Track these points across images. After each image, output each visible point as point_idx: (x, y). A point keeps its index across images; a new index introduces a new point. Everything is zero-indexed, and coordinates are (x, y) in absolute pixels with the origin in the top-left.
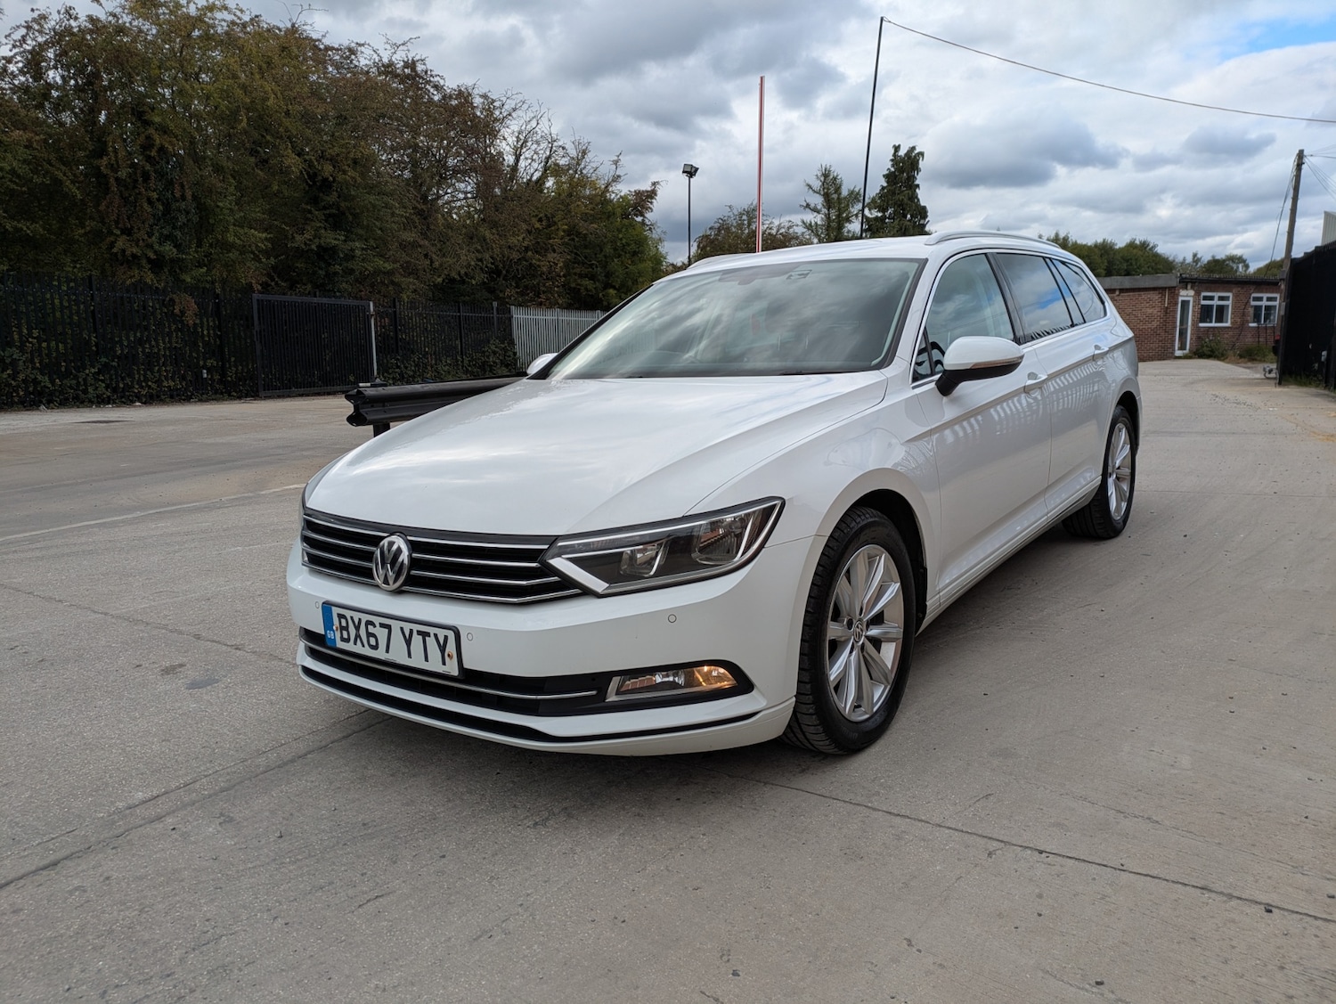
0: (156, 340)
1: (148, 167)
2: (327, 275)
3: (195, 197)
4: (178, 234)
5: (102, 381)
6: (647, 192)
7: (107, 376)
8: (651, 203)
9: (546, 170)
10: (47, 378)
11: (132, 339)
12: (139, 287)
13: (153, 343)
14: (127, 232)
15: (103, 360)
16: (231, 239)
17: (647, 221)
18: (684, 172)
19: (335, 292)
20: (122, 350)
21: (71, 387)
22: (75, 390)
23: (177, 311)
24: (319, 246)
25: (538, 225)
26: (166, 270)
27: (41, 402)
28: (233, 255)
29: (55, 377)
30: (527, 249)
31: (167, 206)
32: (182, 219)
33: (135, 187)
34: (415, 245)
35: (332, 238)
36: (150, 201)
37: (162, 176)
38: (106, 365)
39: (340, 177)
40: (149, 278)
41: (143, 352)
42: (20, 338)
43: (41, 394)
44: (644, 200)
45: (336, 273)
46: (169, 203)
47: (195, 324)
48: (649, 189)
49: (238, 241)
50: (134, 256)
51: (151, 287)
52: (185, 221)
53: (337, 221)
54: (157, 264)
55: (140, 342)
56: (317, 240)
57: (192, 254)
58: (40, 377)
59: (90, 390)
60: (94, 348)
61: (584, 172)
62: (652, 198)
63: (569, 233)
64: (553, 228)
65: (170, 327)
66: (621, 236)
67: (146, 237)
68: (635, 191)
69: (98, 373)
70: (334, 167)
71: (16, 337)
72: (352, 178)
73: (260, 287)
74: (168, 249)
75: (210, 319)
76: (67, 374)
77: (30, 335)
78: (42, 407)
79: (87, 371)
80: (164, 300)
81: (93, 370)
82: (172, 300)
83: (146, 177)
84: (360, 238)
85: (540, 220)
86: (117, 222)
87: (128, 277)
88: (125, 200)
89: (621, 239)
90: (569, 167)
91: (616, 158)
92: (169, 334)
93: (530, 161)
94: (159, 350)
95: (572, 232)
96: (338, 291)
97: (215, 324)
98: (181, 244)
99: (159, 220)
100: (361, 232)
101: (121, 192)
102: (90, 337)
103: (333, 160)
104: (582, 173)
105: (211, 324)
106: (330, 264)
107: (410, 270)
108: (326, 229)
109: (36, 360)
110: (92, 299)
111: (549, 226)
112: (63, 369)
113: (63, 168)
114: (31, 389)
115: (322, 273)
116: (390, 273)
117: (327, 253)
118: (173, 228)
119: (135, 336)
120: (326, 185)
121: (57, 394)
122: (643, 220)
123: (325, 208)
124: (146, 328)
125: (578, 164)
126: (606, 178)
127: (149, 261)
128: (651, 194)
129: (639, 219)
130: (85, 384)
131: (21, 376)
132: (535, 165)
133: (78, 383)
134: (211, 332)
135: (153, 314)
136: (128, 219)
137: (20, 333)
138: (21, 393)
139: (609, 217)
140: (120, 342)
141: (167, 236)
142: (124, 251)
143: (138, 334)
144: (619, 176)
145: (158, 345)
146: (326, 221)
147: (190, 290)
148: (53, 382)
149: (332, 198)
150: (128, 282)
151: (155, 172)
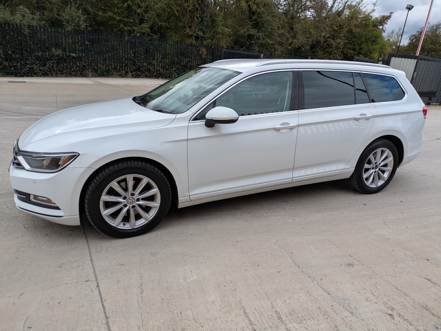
0: (193, 62)
1: (198, 6)
2: (250, 44)
3: (211, 17)
4: (204, 28)
5: (177, 72)
6: (387, 16)
7: (178, 71)
8: (387, 21)
9: (344, 7)
10: (162, 70)
11: (187, 60)
12: (191, 45)
13: (192, 62)
14: (190, 27)
15: (178, 66)
16: (219, 30)
17: (384, 28)
18: (407, 8)
19: (251, 50)
20: (184, 64)
21: (168, 73)
22: (169, 74)
23: (200, 53)
24: (248, 34)
25: (336, 28)
26: (199, 40)
27: (160, 77)
28: (219, 36)
29: (165, 70)
30: (329, 37)
31: (202, 20)
32: (206, 23)
33: (194, 13)
34: (283, 34)
35: (253, 32)
36: (197, 18)
37: (202, 9)
38: (178, 68)
39: (258, 10)
40: (194, 42)
41: (189, 65)
42: (157, 58)
43: (160, 74)
44: (384, 19)
45: (253, 44)
46: (203, 18)
47: (205, 58)
48: (388, 15)
49: (221, 32)
50: (191, 35)
51: (194, 45)
52: (206, 24)
53: (256, 25)
54: (197, 38)
55: (189, 62)
56: (247, 32)
57: (208, 35)
58: (160, 70)
59: (173, 75)
60: (176, 62)
61: (361, 8)
62: (389, 19)
63: (348, 32)
64: (342, 30)
65: (198, 58)
66: (369, 34)
67: (194, 29)
68: (382, 16)
69: (176, 70)
70: (257, 7)
71: (156, 57)
72: (263, 11)
73: (226, 47)
74: (200, 33)
75: (210, 56)
76: (168, 69)
77: (159, 57)
78: (160, 78)
79: (173, 69)
80: (197, 49)
81: (175, 69)
82: (200, 49)
83: (197, 9)
84: (263, 31)
85: (337, 27)
86: (188, 24)
87: (189, 41)
88: (191, 17)
89: (369, 35)
90: (355, 6)
91: (375, 2)
92: (197, 60)
93: (338, 3)
94: (194, 65)
95: (350, 31)
96: (253, 50)
97: (211, 58)
98: (204, 32)
99: (199, 24)
100: (263, 29)
101: (190, 14)
102: (175, 59)
103: (258, 5)
104: (359, 8)
105: (210, 58)
106: (252, 40)
107: (281, 44)
108: (252, 28)
109: (160, 64)
110: (177, 48)
111: (340, 29)
112: (167, 68)
113: (176, 6)
114: (158, 73)
115: (248, 43)
116: (273, 44)
117: (250, 37)
118: (203, 26)
119: (188, 60)
120: (254, 13)
121: (165, 75)
122: (383, 28)
123: (253, 21)
124: (191, 58)
125: (359, 5)
126: (369, 11)
127: (195, 37)
128: (389, 17)
129: (381, 27)
130: (172, 73)
131: (156, 69)
132: (340, 5)
133: (170, 72)
134: (210, 60)
135: (194, 53)
136: (191, 23)
137: (157, 56)
138: (155, 73)
139: (367, 26)
140: (183, 61)
141: (201, 29)
142: (188, 33)
143: (189, 59)
144: (374, 10)
145: (194, 63)
146: (252, 25)
147: (206, 47)
148: (164, 72)
149: (254, 18)
150: (188, 43)
151: (200, 8)
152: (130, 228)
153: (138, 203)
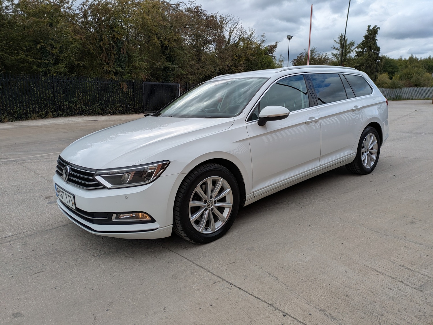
0: (115, 96)
1: (114, 44)
2: (166, 76)
3: (127, 53)
4: (122, 64)
5: (100, 108)
6: (274, 45)
7: (101, 106)
8: (275, 49)
9: (239, 40)
10: (84, 107)
11: (108, 95)
12: (111, 80)
13: (114, 97)
14: (108, 64)
15: (100, 102)
16: (137, 65)
17: (273, 55)
18: (287, 38)
19: (168, 81)
20: (106, 99)
21: (91, 110)
22: (92, 110)
23: (121, 87)
24: (164, 67)
25: (236, 58)
26: (119, 75)
27: (83, 114)
28: (138, 70)
29: (87, 106)
30: (231, 66)
31: (119, 57)
32: (123, 59)
33: (110, 50)
34: (194, 65)
35: (168, 64)
36: (114, 54)
37: (118, 47)
38: (101, 103)
39: (170, 45)
40: (114, 77)
41: (112, 99)
42: (78, 95)
43: (83, 111)
44: (272, 48)
45: (169, 75)
46: (119, 55)
47: (126, 91)
48: (275, 44)
49: (139, 66)
50: (110, 71)
51: (114, 80)
52: (124, 60)
53: (170, 58)
54: (116, 73)
55: (111, 96)
56: (163, 65)
57: (126, 70)
58: (83, 107)
59: (96, 110)
60: (98, 98)
61: (252, 40)
62: (276, 47)
63: (246, 60)
64: (241, 59)
65: (119, 92)
66: (263, 60)
67: (113, 65)
68: (270, 45)
69: (99, 105)
70: (169, 42)
71: (77, 95)
72: (174, 45)
73: (145, 80)
74: (119, 69)
75: (131, 90)
76: (90, 106)
77: (80, 94)
78: (83, 115)
79: (96, 105)
80: (118, 84)
81: (97, 105)
82: (120, 84)
83: (113, 47)
84: (176, 64)
85: (237, 56)
86: (105, 61)
87: (108, 77)
88: (108, 54)
89: (263, 62)
90: (247, 38)
91: (263, 35)
92: (119, 94)
93: (234, 37)
94: (116, 99)
95: (247, 60)
96: (170, 81)
97: (132, 91)
98: (123, 67)
99: (117, 60)
100: (177, 62)
101: (106, 52)
102: (97, 95)
103: (169, 40)
104: (251, 40)
105: (131, 91)
106: (167, 72)
107: (193, 74)
108: (166, 61)
109: (82, 102)
110: (98, 84)
111: (239, 58)
112: (89, 104)
113: (91, 45)
114: (80, 110)
115: (165, 75)
116: (186, 75)
117: (166, 69)
118: (121, 62)
119: (109, 95)
120: (166, 48)
121: (87, 111)
122: (272, 55)
123: (166, 55)
124: (113, 92)
125: (250, 37)
126: (260, 41)
127: (114, 72)
128: (275, 46)
129: (271, 55)
130: (95, 109)
131: (78, 106)
132: (236, 38)
133: (93, 108)
134: (131, 93)
135: (114, 88)
136: (108, 60)
137: (78, 94)
138: (78, 111)
139: (260, 54)
140: (105, 96)
141: (119, 65)
142: (107, 69)
143: (110, 94)
144: (264, 41)
145: (116, 97)
146: (166, 59)
147: (125, 81)
148: (86, 108)
149: (167, 52)
150: (108, 79)
151: (116, 45)
152: (212, 232)
153: (215, 205)
